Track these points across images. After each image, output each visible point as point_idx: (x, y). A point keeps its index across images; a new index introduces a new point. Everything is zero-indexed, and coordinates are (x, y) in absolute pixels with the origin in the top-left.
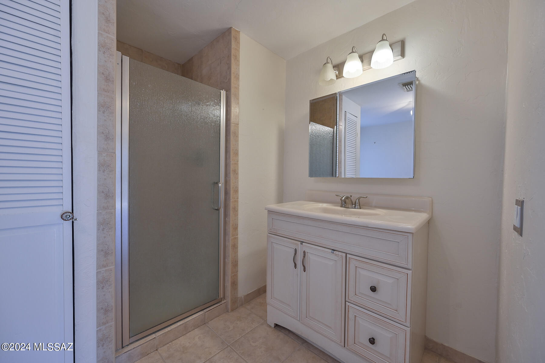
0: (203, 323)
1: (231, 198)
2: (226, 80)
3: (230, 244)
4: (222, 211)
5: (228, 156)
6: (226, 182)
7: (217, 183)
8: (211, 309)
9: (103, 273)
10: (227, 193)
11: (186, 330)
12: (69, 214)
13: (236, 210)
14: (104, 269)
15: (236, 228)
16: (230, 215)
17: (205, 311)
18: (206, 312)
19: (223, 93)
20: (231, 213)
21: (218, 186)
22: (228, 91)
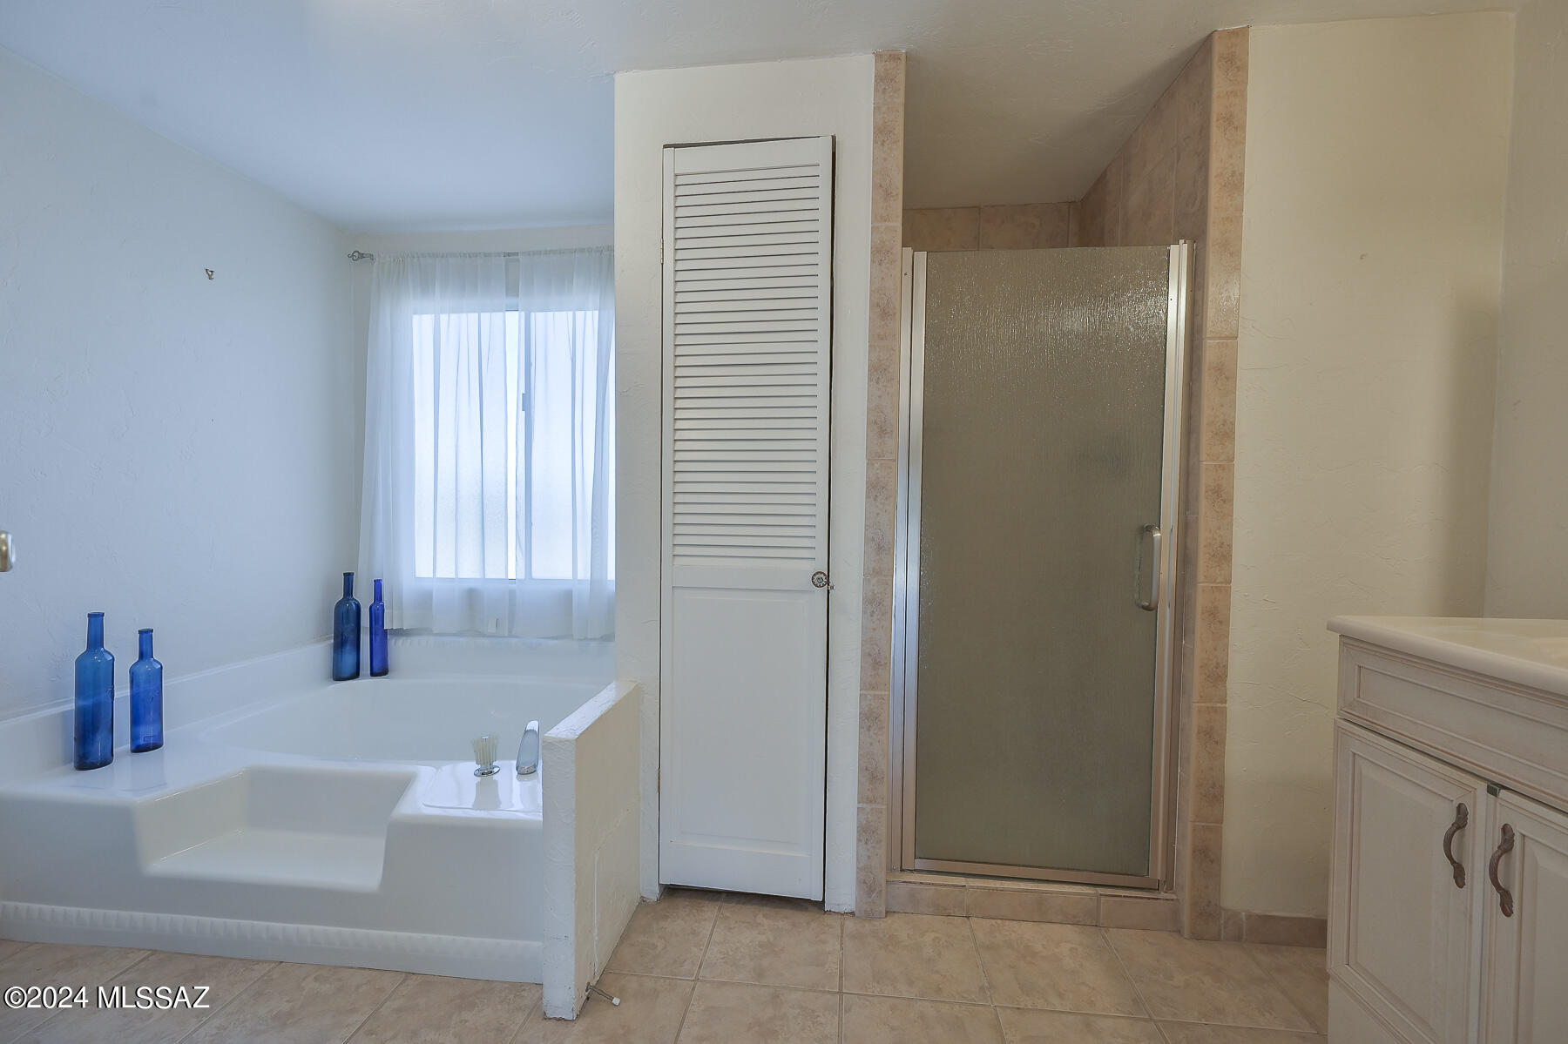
0: (1091, 921)
1: (1201, 577)
2: (1193, 205)
3: (1193, 723)
4: (1166, 616)
5: (1192, 446)
6: (1186, 526)
7: (1147, 530)
8: (1121, 896)
9: (870, 700)
10: (1186, 560)
11: (1039, 913)
12: (822, 576)
13: (1219, 619)
14: (872, 692)
15: (1218, 676)
16: (1194, 633)
17: (1100, 891)
18: (1101, 895)
19: (1179, 254)
20: (1200, 625)
21: (1152, 538)
22: (1197, 238)
